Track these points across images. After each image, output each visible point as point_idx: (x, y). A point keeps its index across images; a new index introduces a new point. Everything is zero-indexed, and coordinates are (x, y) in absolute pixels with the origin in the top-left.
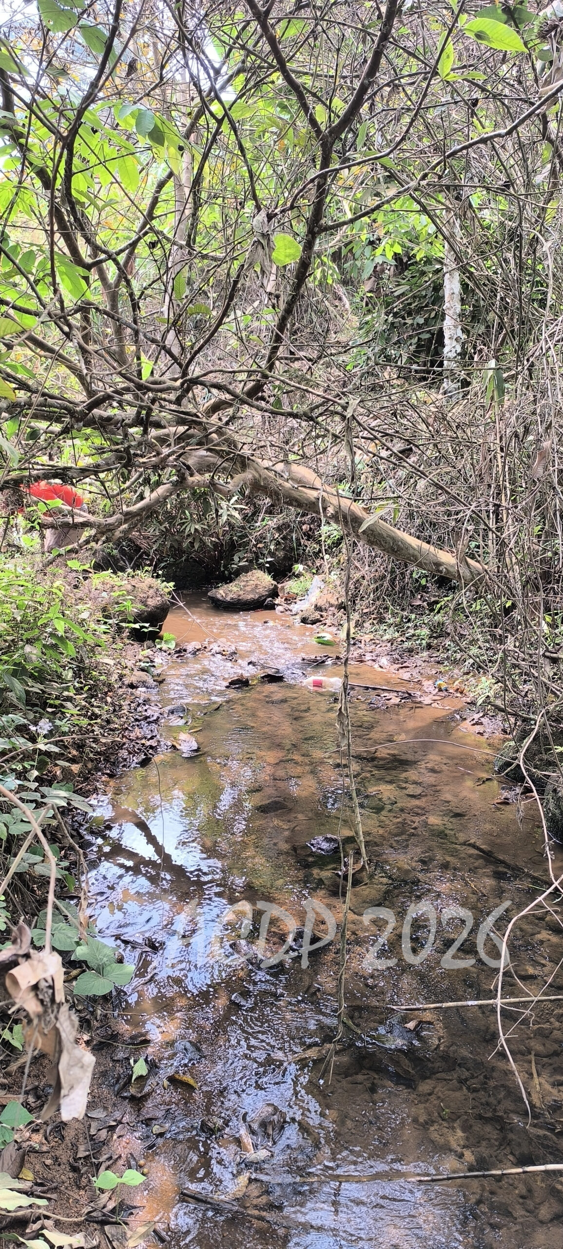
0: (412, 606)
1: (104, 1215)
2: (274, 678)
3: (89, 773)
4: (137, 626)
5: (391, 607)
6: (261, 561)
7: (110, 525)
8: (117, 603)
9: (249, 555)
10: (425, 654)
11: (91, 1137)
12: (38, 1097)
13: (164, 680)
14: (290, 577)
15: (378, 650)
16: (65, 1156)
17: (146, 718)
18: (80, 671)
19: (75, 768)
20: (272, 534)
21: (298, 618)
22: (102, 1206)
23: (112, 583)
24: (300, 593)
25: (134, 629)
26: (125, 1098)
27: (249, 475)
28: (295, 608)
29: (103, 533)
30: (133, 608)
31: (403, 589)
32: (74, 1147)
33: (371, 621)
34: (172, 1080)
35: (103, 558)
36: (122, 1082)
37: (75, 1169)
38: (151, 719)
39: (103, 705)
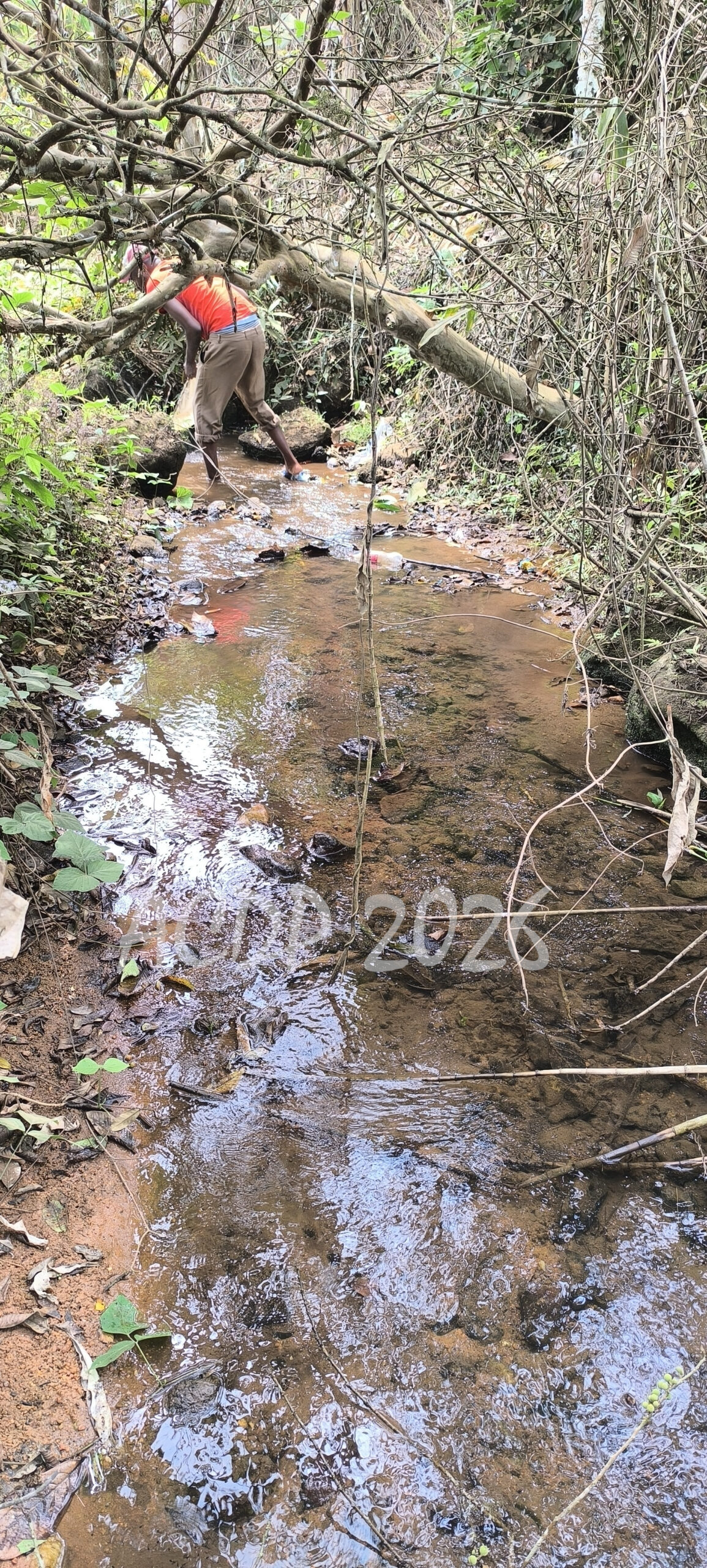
0: (503, 462)
1: (86, 1101)
2: (315, 552)
3: (79, 656)
4: (142, 476)
5: (475, 463)
6: (310, 394)
7: (99, 330)
8: (116, 444)
9: (295, 385)
10: (513, 526)
11: (75, 1032)
12: (16, 993)
13: (176, 548)
14: (348, 419)
15: (455, 519)
16: (45, 1048)
17: (152, 593)
18: (68, 530)
19: (62, 649)
20: (327, 358)
21: (355, 475)
22: (83, 1093)
23: (110, 417)
24: (360, 441)
25: (139, 479)
26: (113, 997)
27: (281, 261)
28: (352, 460)
29: (90, 343)
30: (137, 453)
31: (492, 438)
32: (55, 1040)
33: (448, 482)
34: (166, 981)
35: (100, 384)
36: (110, 982)
37: (55, 1060)
38: (158, 596)
39: (97, 574)
